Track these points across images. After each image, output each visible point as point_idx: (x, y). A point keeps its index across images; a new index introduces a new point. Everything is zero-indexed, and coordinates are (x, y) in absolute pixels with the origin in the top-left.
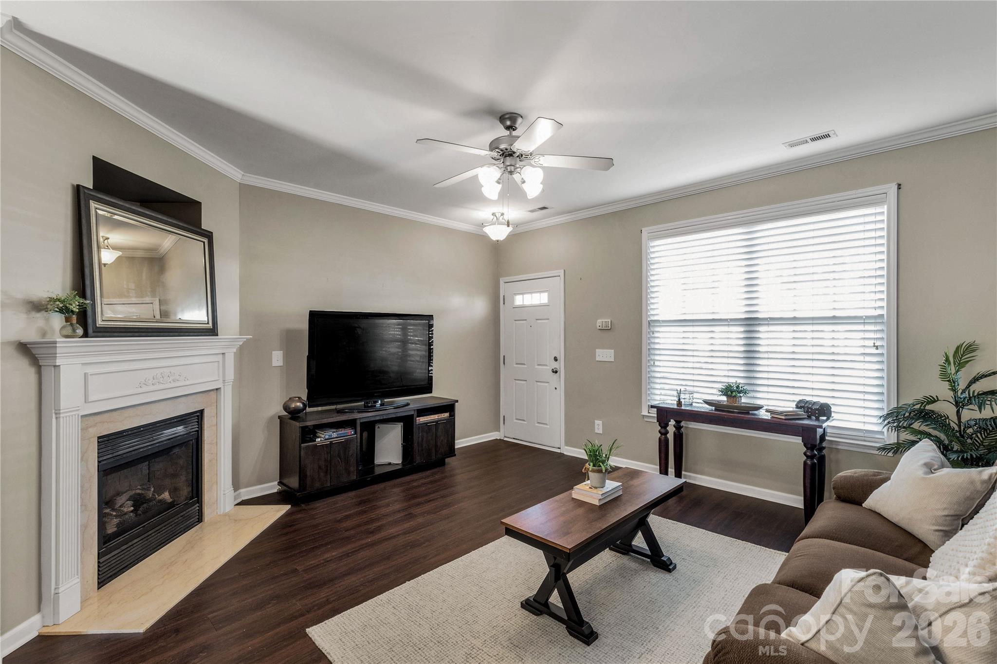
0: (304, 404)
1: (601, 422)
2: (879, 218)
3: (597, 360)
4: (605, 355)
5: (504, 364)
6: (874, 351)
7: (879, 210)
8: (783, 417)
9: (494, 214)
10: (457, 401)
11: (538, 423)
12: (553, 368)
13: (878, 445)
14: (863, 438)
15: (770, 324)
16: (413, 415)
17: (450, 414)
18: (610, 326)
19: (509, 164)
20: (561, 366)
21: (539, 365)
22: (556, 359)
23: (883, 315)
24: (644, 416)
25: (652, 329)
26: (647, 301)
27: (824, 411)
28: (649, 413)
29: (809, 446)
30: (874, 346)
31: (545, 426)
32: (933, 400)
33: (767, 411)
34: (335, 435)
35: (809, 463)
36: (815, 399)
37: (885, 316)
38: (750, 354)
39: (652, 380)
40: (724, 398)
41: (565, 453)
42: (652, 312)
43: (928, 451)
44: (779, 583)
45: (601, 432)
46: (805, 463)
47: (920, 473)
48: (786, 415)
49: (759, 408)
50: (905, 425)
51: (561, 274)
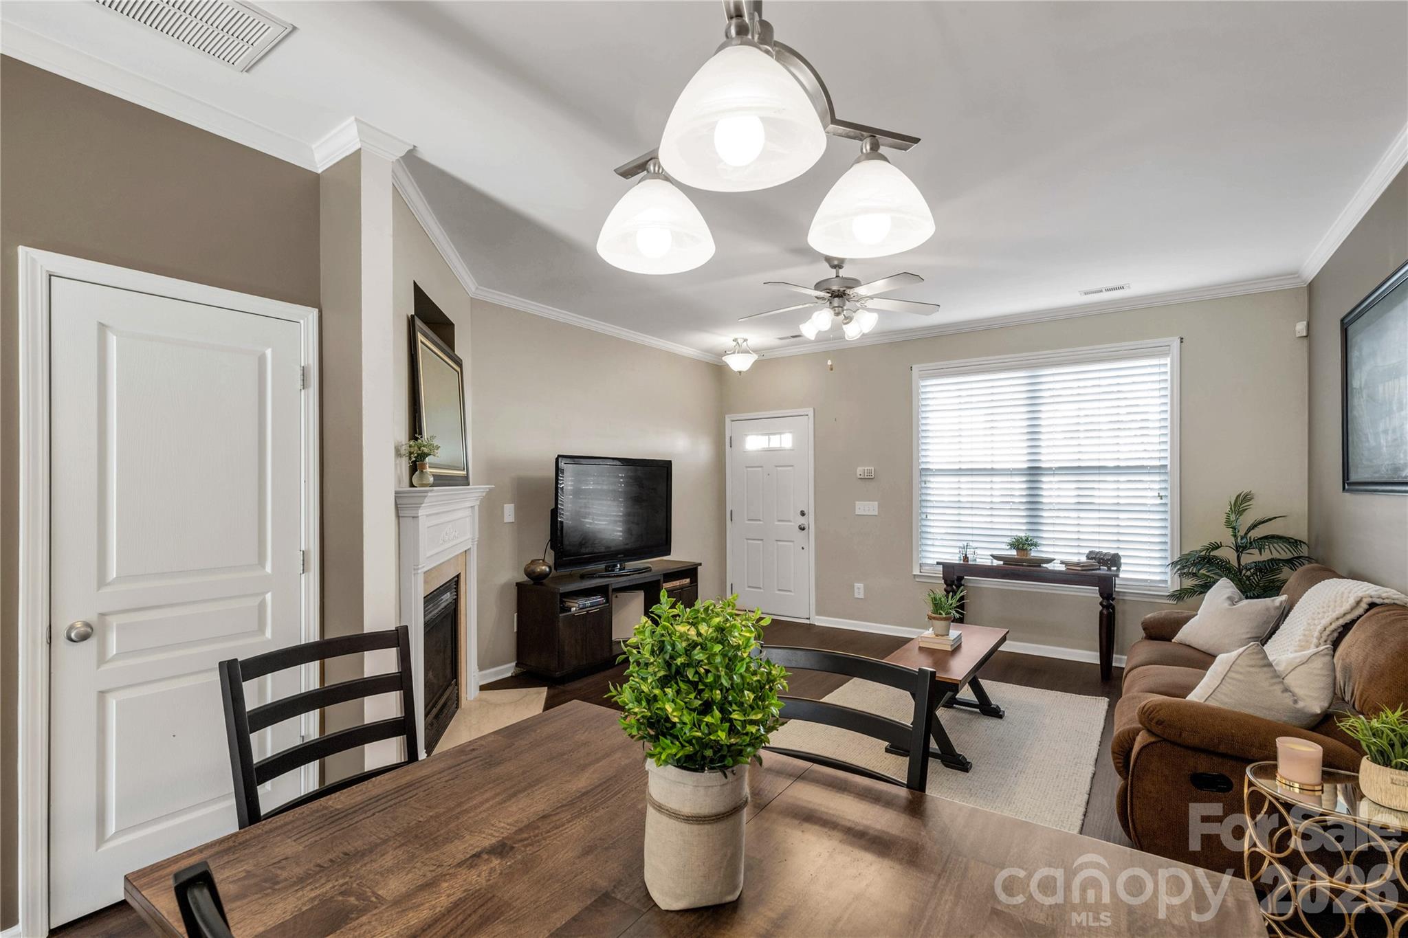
0: (550, 567)
1: (862, 585)
2: (1163, 369)
3: (857, 513)
4: (867, 508)
5: (731, 520)
6: (1159, 501)
7: (1162, 361)
8: (1080, 569)
9: (735, 340)
10: (700, 564)
11: (779, 590)
12: (800, 524)
13: (1168, 594)
14: (1148, 588)
15: (1057, 474)
16: (659, 580)
17: (691, 580)
18: (873, 474)
19: (836, 305)
20: (810, 521)
21: (779, 521)
22: (803, 514)
23: (1166, 466)
24: (915, 575)
25: (924, 479)
26: (918, 447)
27: (1114, 561)
28: (921, 572)
29: (1105, 595)
30: (1159, 496)
31: (789, 593)
32: (1217, 547)
33: (1062, 563)
34: (588, 603)
35: (1106, 613)
36: (1105, 551)
37: (1169, 467)
38: (1033, 505)
39: (925, 535)
40: (1014, 552)
41: (816, 624)
42: (924, 460)
43: (1229, 588)
44: (1141, 692)
45: (862, 596)
46: (1101, 613)
47: (1226, 604)
48: (1083, 566)
49: (1050, 561)
50: (1194, 571)
51: (811, 412)
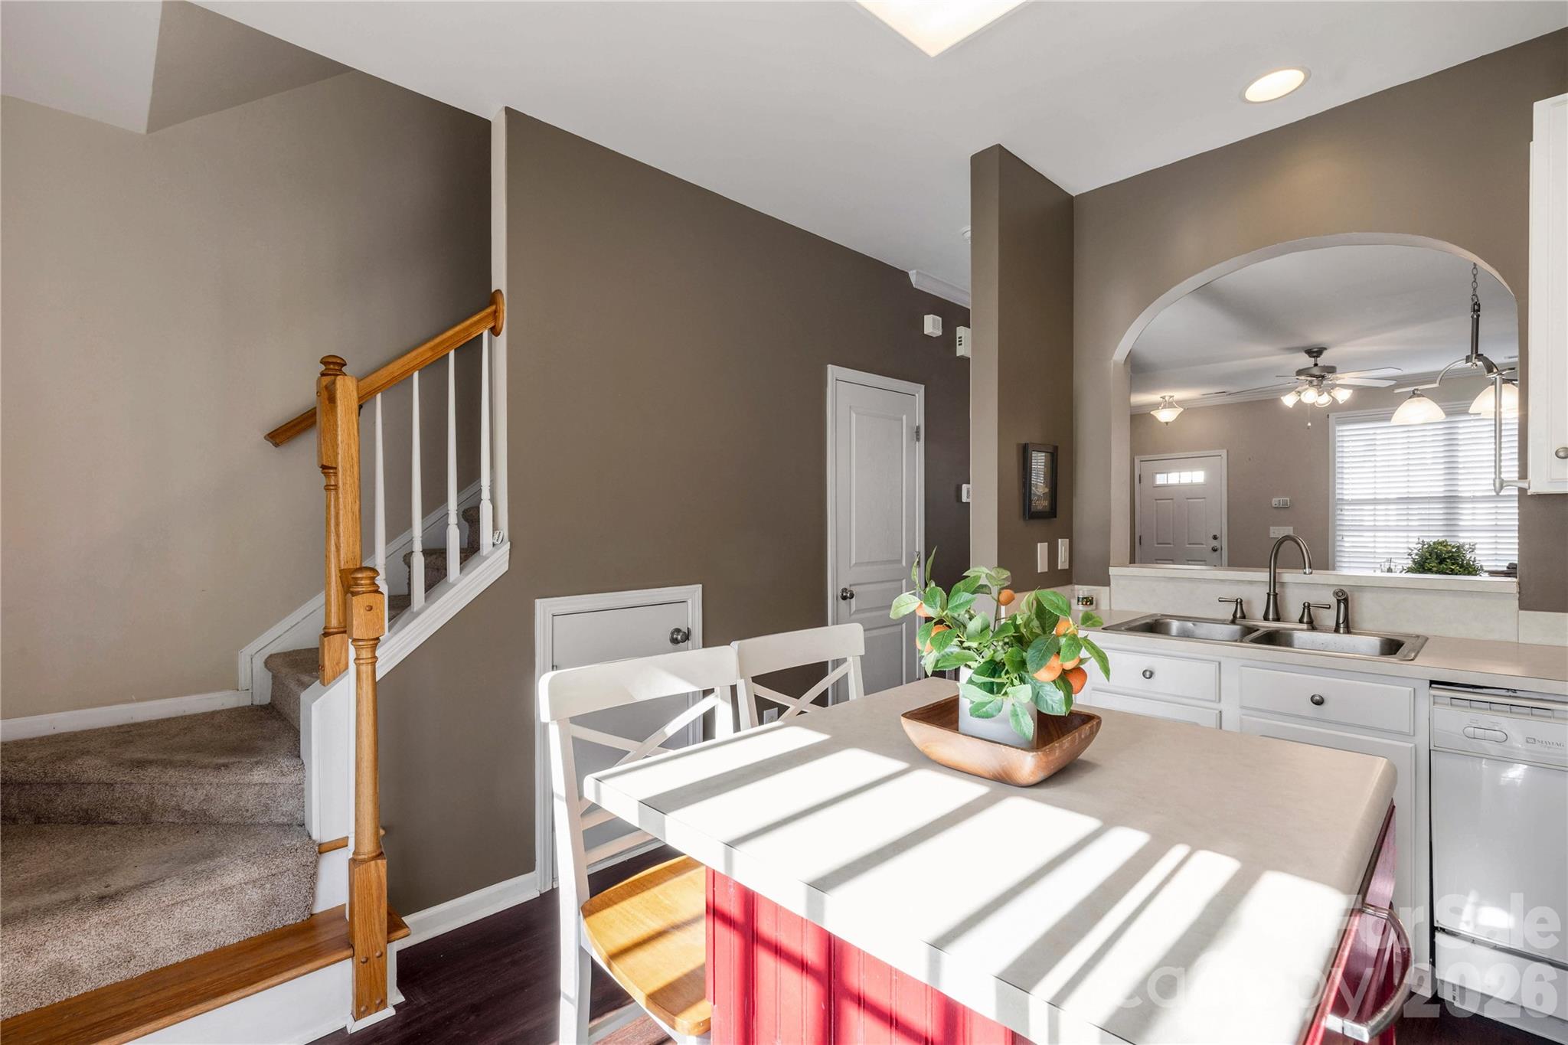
3: (1271, 536)
4: (1282, 532)
5: (1140, 544)
12: (1213, 546)
18: (1288, 504)
20: (1222, 543)
21: (1190, 544)
22: (1215, 538)
25: (1340, 507)
26: (1334, 481)
39: (1340, 554)
42: (1339, 492)
51: (1224, 453)
